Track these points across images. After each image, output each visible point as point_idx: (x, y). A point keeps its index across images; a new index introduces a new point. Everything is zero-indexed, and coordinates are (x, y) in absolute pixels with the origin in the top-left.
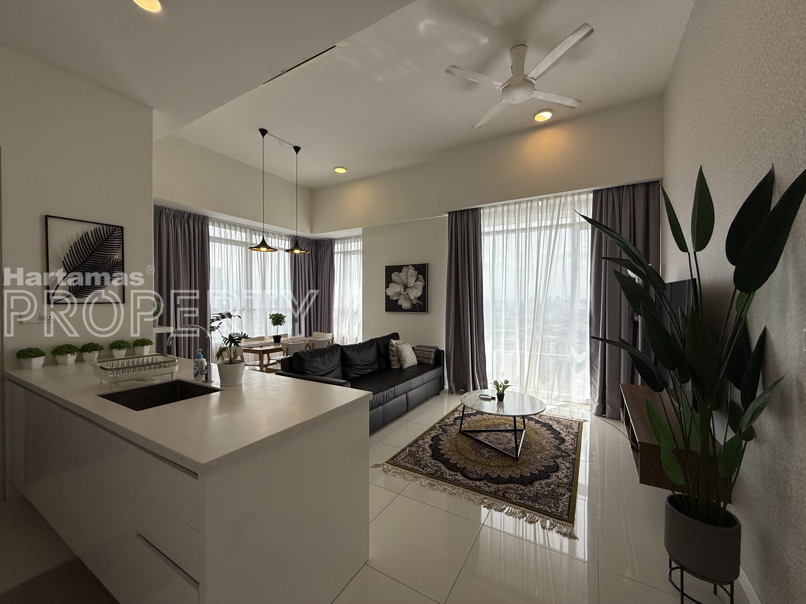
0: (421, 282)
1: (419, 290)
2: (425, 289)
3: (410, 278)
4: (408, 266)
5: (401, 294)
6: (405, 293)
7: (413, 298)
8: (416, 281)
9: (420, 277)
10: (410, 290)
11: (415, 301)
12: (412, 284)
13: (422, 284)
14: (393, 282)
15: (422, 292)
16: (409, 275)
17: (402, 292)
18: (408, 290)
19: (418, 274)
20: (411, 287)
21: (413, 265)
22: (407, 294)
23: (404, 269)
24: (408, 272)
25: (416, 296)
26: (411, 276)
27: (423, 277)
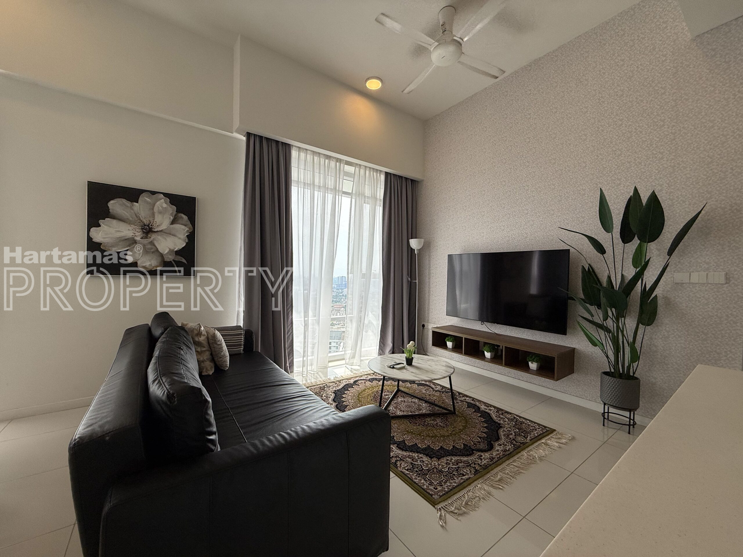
0: (185, 225)
1: (180, 238)
2: (191, 237)
3: (160, 216)
4: (153, 193)
5: (135, 242)
6: (146, 241)
7: (166, 252)
8: (173, 223)
9: (182, 218)
10: (159, 237)
11: (170, 257)
12: (163, 227)
13: (187, 229)
14: (114, 217)
15: (187, 243)
16: (156, 209)
17: (138, 239)
18: (153, 236)
19: (178, 211)
20: (161, 231)
21: (166, 195)
22: (152, 243)
23: (144, 198)
24: (154, 205)
25: (172, 248)
26: (160, 212)
27: (189, 218)
